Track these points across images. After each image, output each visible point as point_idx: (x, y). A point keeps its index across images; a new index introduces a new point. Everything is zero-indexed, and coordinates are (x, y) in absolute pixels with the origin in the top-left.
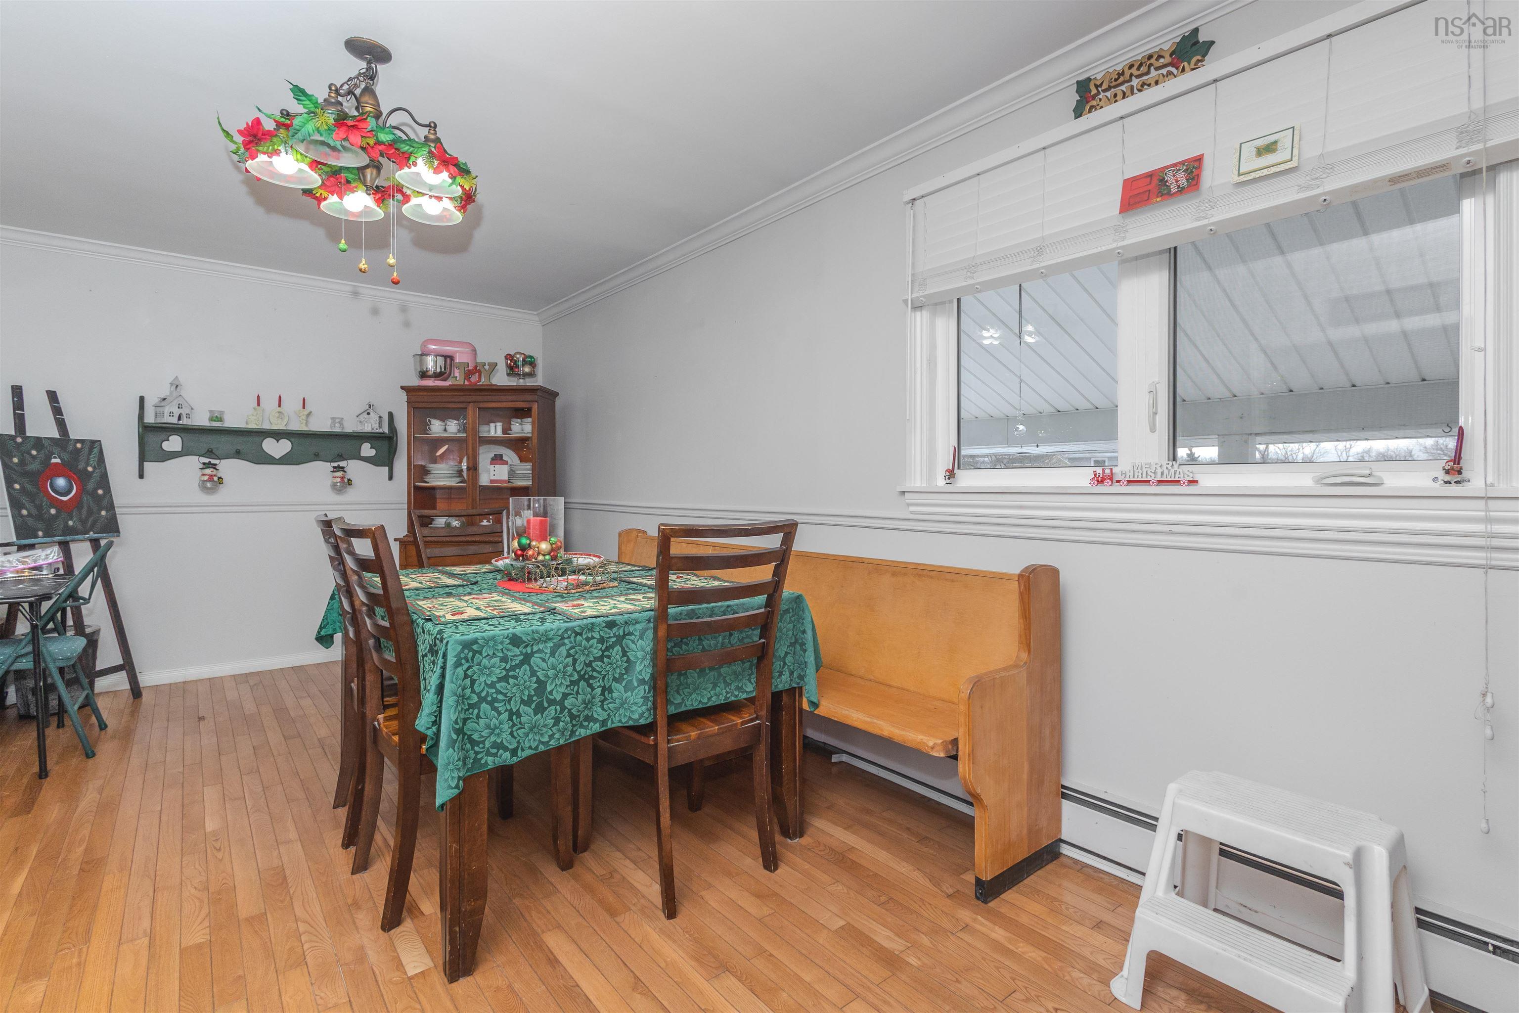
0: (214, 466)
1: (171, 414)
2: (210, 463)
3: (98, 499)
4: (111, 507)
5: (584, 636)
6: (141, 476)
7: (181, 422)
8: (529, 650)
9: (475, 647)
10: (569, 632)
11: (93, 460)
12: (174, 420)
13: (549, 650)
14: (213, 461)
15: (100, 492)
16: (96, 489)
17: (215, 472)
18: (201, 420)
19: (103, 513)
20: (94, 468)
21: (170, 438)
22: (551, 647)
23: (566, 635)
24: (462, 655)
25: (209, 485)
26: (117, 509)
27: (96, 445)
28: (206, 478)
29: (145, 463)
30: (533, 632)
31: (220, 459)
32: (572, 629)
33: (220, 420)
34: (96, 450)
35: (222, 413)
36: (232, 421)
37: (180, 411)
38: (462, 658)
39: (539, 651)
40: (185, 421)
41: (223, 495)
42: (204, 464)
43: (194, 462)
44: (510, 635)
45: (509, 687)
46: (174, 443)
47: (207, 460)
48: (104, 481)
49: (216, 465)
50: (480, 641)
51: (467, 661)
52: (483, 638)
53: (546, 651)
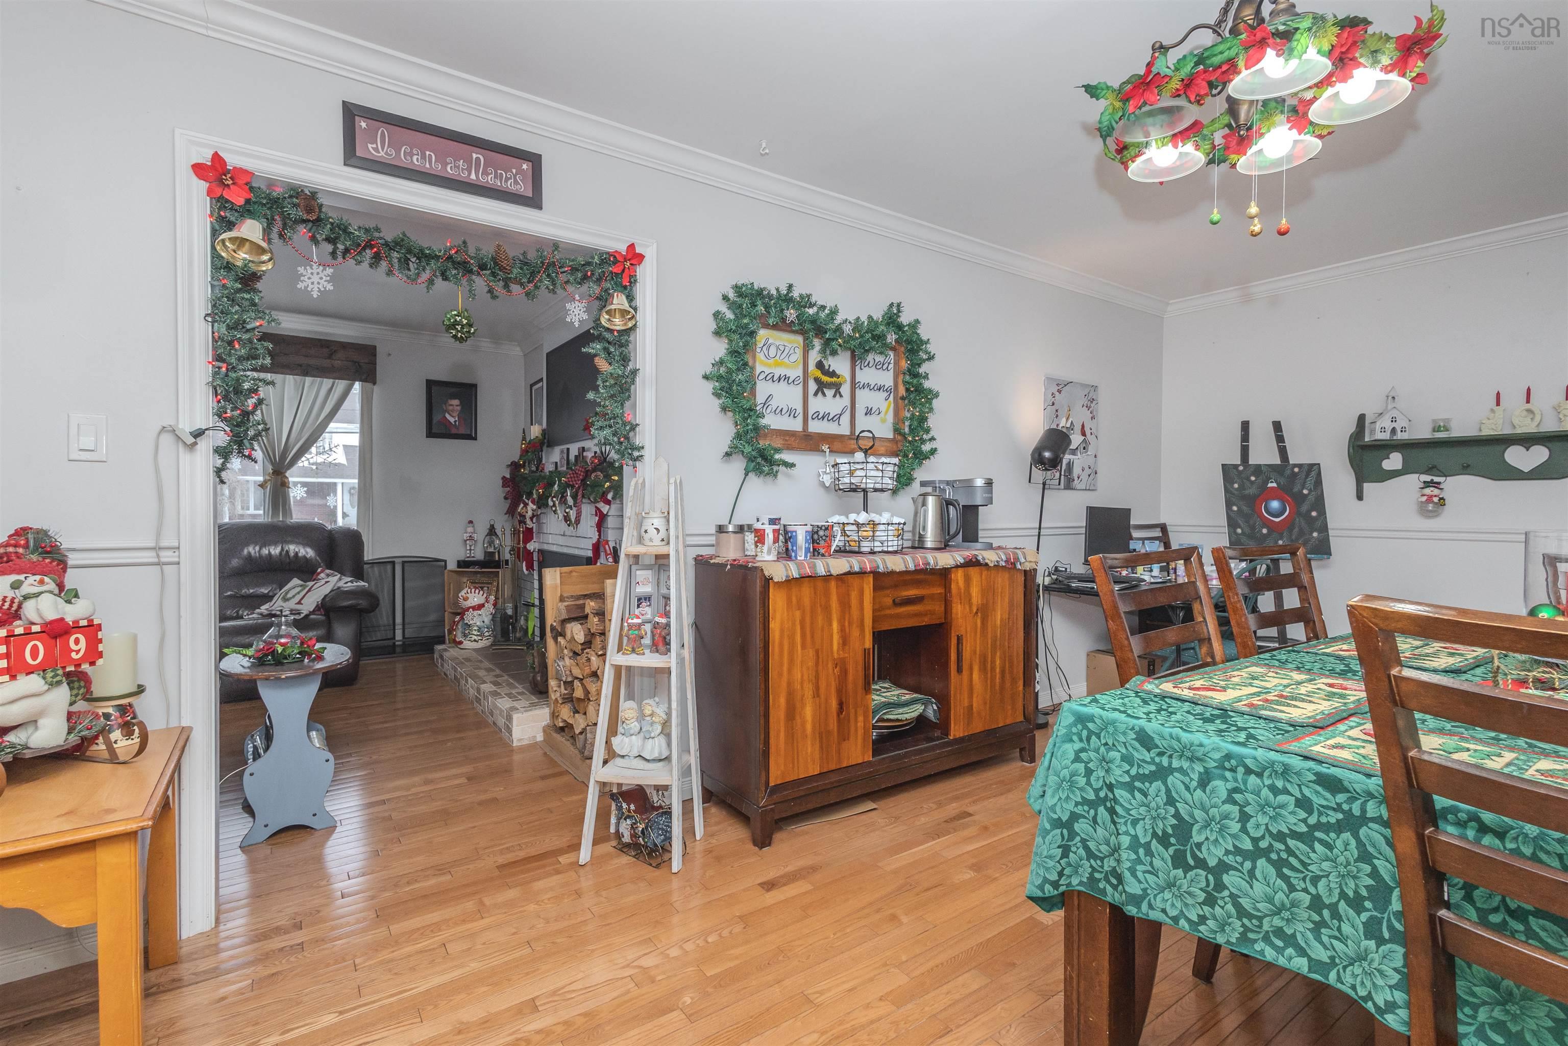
0: (1436, 485)
1: (1383, 430)
2: (1432, 481)
3: (1311, 521)
4: (1324, 529)
5: (1268, 782)
6: (1360, 497)
7: (1395, 438)
8: (1165, 761)
9: (1091, 725)
10: (1233, 762)
11: (1310, 482)
12: (1386, 436)
13: (1197, 776)
14: (1436, 479)
15: (1314, 514)
16: (1309, 511)
17: (1436, 492)
18: (1424, 433)
19: (1315, 534)
20: (1310, 491)
21: (1391, 456)
22: (1200, 773)
23: (1227, 765)
24: (1074, 730)
25: (1430, 506)
26: (1330, 532)
27: (1315, 467)
28: (1424, 499)
29: (1365, 485)
30: (1172, 737)
31: (1446, 476)
32: (1241, 760)
33: (1447, 429)
34: (1313, 473)
35: (1448, 420)
36: (1458, 431)
37: (1394, 425)
38: (1074, 734)
39: (1181, 770)
40: (1400, 436)
41: (1445, 521)
42: (1425, 482)
43: (1414, 481)
44: (1137, 728)
45: (1133, 801)
46: (1394, 461)
47: (1428, 478)
48: (1319, 503)
49: (1439, 483)
50: (1097, 720)
51: (1081, 740)
52: (1101, 718)
53: (1192, 776)
